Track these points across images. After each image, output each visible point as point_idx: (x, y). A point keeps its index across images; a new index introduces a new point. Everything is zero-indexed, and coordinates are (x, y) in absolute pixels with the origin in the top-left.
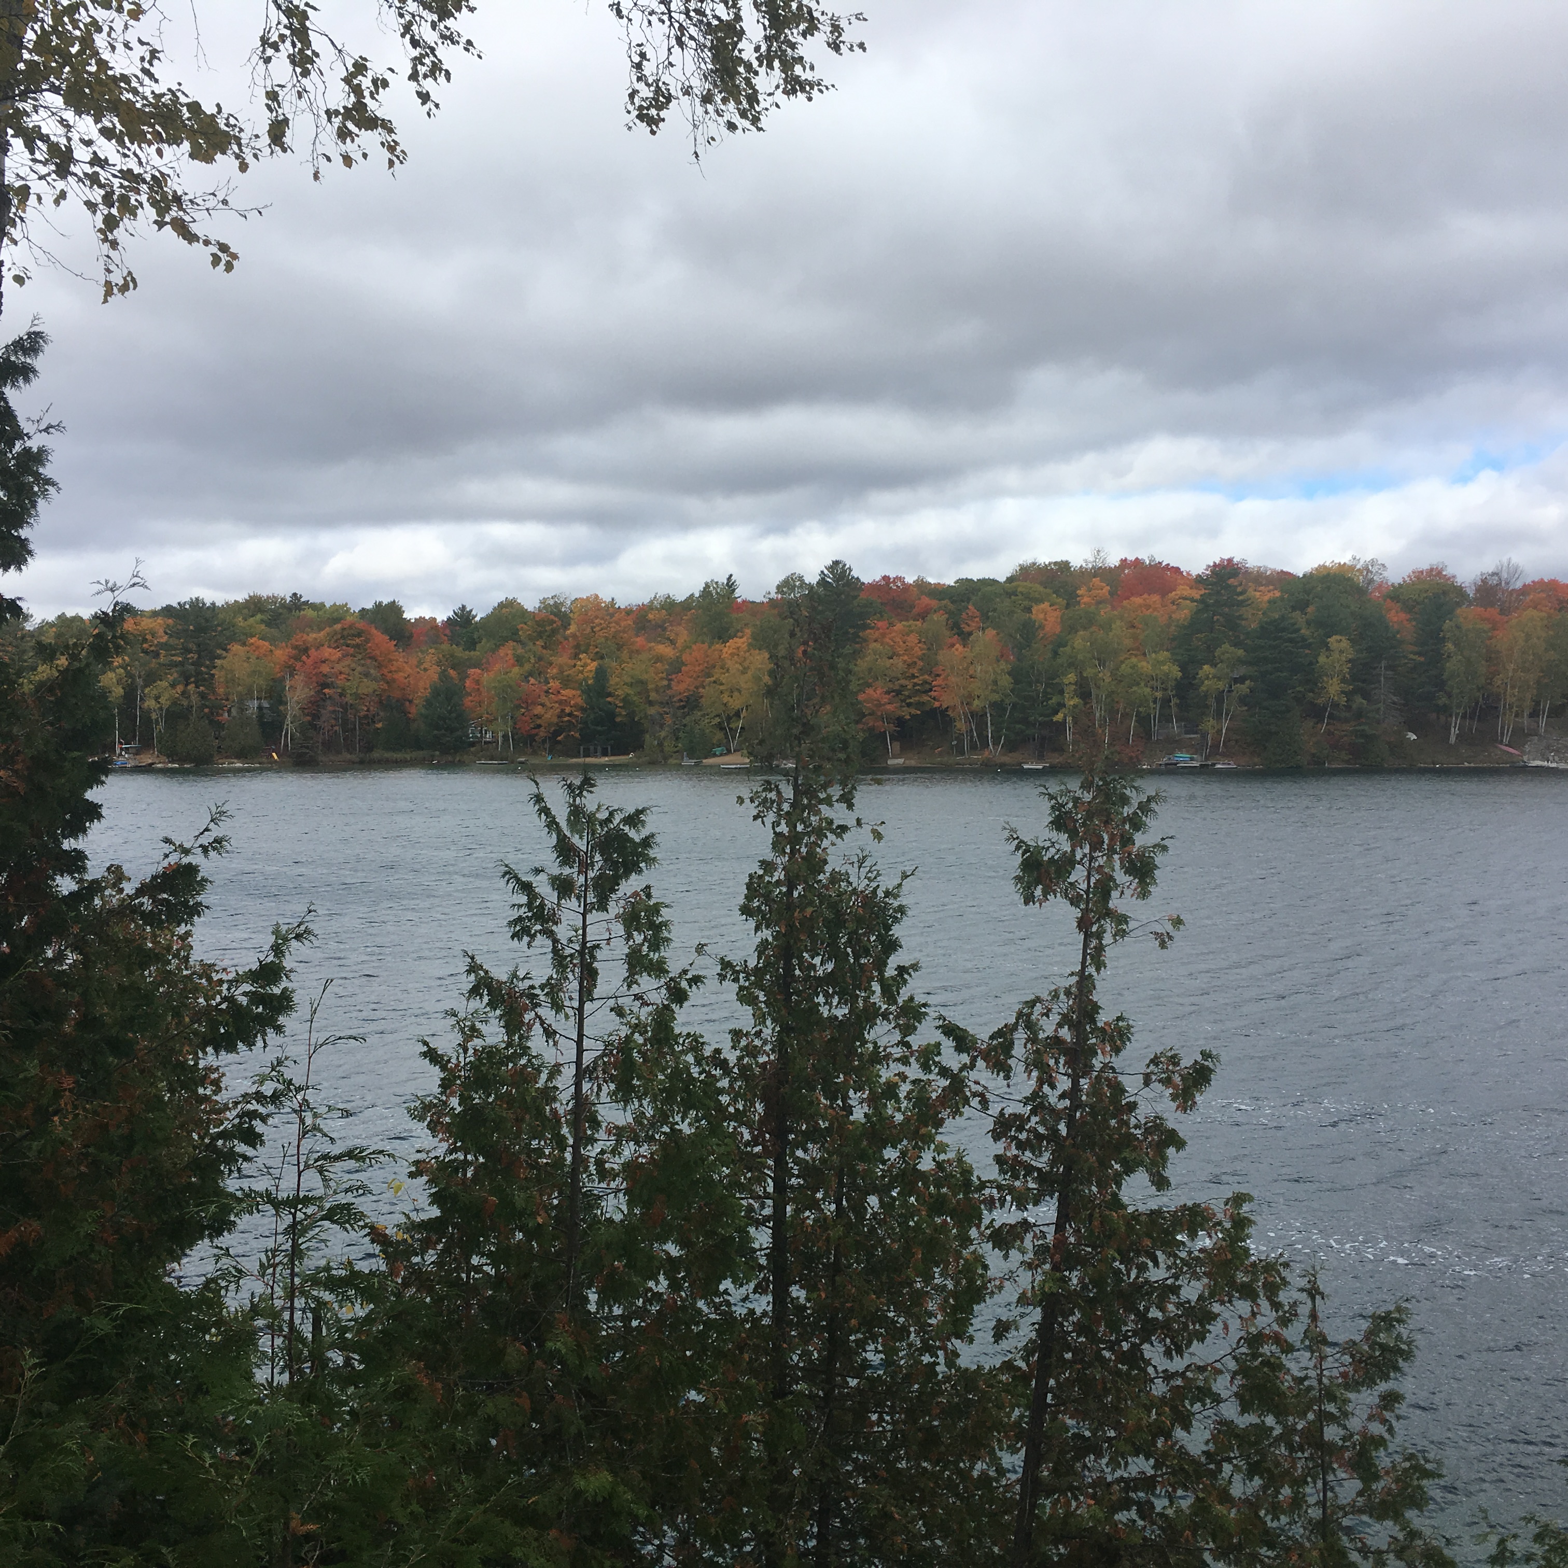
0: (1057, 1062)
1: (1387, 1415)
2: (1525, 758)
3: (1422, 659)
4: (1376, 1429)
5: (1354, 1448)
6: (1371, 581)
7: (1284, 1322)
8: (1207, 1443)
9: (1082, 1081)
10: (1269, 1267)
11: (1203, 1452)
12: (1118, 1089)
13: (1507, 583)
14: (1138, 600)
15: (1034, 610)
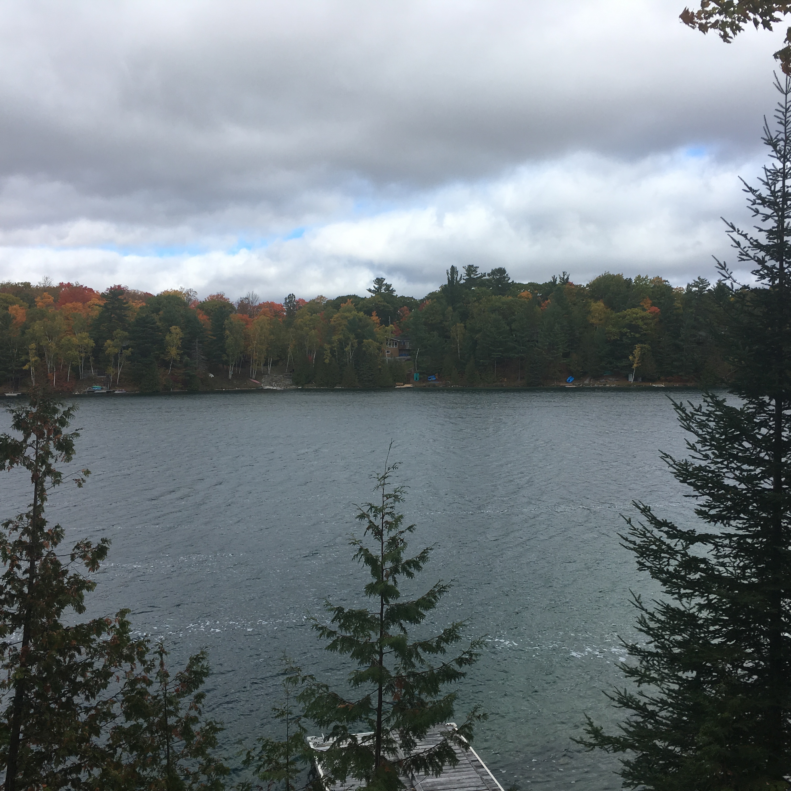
0: (21, 554)
1: (199, 705)
2: (262, 385)
3: (215, 338)
4: (193, 713)
5: (182, 725)
6: (190, 300)
7: (148, 670)
8: (108, 740)
9: (36, 563)
10: (140, 644)
11: (107, 745)
12: (57, 564)
13: (252, 303)
14: (69, 305)
15: (10, 309)
